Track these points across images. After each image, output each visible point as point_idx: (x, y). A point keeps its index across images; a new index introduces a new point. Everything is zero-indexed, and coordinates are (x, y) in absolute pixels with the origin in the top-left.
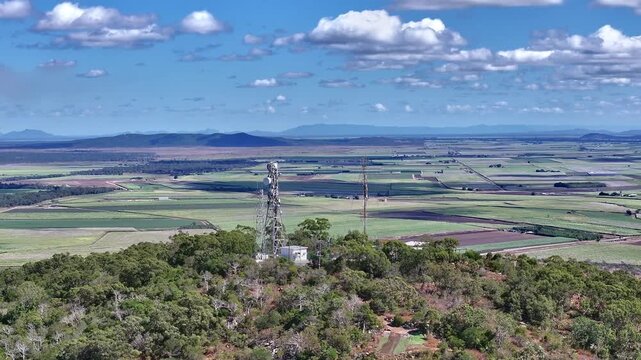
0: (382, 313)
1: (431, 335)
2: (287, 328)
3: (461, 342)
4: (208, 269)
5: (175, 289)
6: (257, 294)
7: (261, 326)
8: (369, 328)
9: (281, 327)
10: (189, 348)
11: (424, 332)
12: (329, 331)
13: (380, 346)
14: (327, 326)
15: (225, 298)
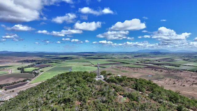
0: (117, 92)
1: (127, 97)
2: (102, 95)
3: (133, 100)
4: (89, 81)
5: (84, 85)
6: (97, 87)
7: (98, 95)
8: (116, 95)
9: (101, 95)
10: (86, 99)
11: (126, 97)
12: (109, 96)
13: (118, 100)
14: (109, 95)
15: (92, 88)
